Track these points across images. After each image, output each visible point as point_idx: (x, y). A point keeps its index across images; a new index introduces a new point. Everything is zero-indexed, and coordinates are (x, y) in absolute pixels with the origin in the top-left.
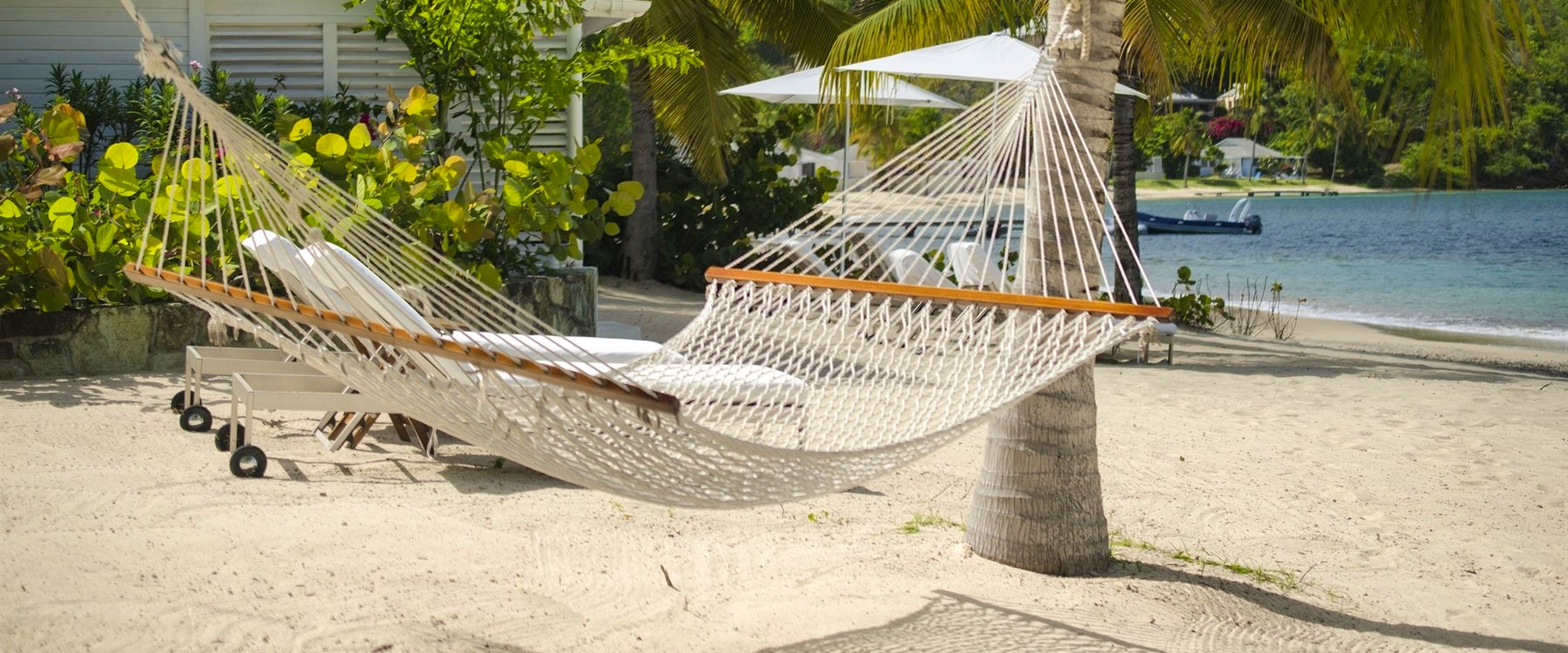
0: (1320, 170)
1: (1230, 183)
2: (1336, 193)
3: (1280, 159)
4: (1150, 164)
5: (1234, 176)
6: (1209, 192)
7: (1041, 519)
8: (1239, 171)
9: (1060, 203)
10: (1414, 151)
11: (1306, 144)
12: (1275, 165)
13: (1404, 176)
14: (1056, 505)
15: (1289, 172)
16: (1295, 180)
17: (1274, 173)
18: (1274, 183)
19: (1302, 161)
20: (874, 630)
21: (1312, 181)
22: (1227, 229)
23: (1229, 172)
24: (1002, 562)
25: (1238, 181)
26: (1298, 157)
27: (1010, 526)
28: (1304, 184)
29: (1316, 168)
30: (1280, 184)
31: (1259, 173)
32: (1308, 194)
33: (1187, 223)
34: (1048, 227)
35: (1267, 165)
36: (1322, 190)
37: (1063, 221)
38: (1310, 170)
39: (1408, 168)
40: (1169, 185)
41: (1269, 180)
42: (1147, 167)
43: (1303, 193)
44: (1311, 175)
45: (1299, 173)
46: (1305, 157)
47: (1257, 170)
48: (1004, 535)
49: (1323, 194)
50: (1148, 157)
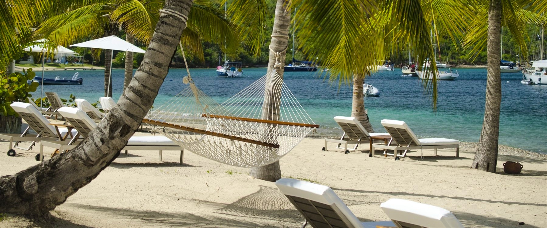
0: (88, 61)
1: (57, 65)
2: (95, 69)
3: (74, 57)
4: (29, 58)
5: (58, 63)
6: (51, 68)
7: (271, 170)
8: (60, 61)
9: (273, 100)
10: (120, 55)
11: (83, 52)
12: (73, 59)
13: (117, 64)
14: (273, 167)
15: (77, 62)
16: (79, 65)
17: (72, 62)
18: (73, 65)
19: (82, 58)
20: (255, 193)
21: (85, 65)
22: (73, 83)
23: (57, 61)
24: (262, 179)
25: (60, 65)
26: (81, 57)
27: (264, 172)
28: (83, 66)
29: (87, 60)
30: (75, 66)
31: (67, 62)
32: (85, 69)
33: (57, 81)
34: (271, 105)
35: (70, 59)
36: (91, 68)
37: (274, 104)
38: (85, 61)
39: (118, 61)
40: (36, 66)
41: (71, 64)
42: (28, 59)
43: (84, 69)
44: (85, 63)
45: (81, 62)
46: (83, 56)
47: (67, 61)
48: (262, 174)
49: (91, 70)
50: (29, 56)
